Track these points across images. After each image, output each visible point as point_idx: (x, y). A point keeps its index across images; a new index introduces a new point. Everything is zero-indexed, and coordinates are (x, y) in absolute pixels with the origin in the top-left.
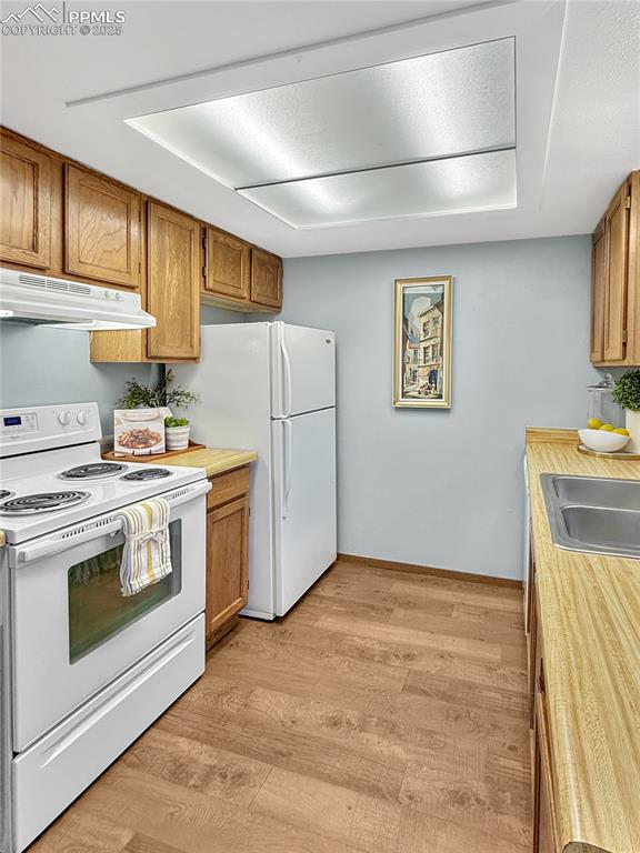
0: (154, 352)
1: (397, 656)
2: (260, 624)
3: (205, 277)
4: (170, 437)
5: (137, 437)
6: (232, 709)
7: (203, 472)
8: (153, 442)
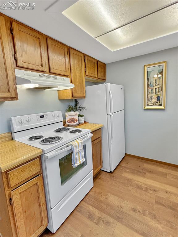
0: (74, 95)
1: (151, 190)
2: (106, 173)
3: (85, 71)
4: (80, 120)
5: (71, 120)
6: (102, 199)
7: (90, 131)
8: (75, 121)
